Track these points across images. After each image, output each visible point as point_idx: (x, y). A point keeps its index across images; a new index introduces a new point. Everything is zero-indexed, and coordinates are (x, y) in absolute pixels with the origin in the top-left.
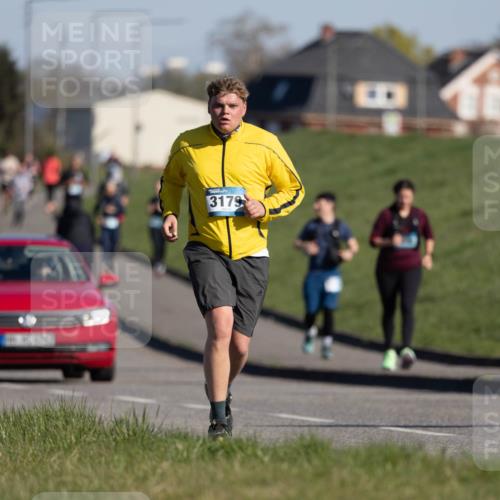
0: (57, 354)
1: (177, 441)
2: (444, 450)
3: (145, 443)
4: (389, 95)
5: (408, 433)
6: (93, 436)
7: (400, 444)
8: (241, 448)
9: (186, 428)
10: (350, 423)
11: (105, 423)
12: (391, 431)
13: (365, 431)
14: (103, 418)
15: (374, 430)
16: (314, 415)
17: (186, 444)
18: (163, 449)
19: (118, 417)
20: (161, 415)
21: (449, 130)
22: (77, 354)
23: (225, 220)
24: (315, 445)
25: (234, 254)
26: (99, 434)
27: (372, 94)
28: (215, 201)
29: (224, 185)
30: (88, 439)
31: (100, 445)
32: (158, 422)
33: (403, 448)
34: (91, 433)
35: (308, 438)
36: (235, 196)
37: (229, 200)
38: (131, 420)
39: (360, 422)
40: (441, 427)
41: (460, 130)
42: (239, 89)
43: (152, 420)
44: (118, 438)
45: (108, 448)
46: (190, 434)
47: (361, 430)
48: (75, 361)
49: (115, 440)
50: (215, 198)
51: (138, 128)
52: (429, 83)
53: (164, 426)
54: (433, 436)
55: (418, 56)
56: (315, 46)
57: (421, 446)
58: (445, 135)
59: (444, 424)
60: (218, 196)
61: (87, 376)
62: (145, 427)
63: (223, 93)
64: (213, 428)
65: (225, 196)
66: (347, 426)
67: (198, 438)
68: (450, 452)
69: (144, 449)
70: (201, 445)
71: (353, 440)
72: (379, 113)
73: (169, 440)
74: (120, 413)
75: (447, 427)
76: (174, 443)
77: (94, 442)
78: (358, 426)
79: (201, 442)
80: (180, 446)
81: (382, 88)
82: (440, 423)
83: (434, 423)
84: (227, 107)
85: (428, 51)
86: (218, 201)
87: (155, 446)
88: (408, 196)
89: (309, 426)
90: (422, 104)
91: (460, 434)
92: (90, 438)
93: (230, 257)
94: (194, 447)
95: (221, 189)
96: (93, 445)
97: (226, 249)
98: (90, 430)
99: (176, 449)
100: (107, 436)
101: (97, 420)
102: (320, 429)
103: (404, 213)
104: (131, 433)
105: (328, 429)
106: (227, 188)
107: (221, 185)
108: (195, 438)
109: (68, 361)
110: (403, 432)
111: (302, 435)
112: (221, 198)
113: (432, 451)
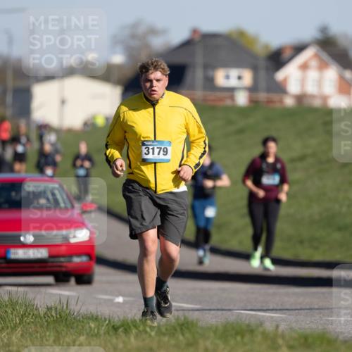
0: (50, 264)
1: (90, 321)
2: (277, 327)
3: (68, 323)
4: (240, 78)
5: (252, 315)
6: (32, 318)
7: (247, 322)
8: (135, 326)
9: (97, 312)
10: (212, 308)
11: (40, 309)
12: (242, 313)
13: (222, 314)
14: (38, 306)
15: (229, 313)
16: (187, 303)
17: (97, 323)
18: (80, 327)
19: (49, 305)
20: (80, 303)
21: (281, 101)
22: (65, 264)
23: (153, 165)
24: (187, 323)
25: (158, 190)
26: (36, 318)
27: (227, 77)
28: (148, 151)
29: (155, 139)
30: (28, 321)
31: (36, 325)
32: (77, 308)
33: (248, 325)
34: (30, 316)
35: (183, 318)
36: (163, 147)
37: (158, 150)
38: (59, 307)
39: (219, 307)
40: (276, 310)
41: (289, 102)
42: (163, 69)
43: (72, 306)
44: (49, 320)
45: (41, 326)
46: (100, 317)
47: (220, 313)
48: (64, 269)
49: (47, 321)
50: (149, 149)
51: (63, 102)
52: (267, 69)
53: (81, 311)
54: (270, 316)
55: (259, 50)
56: (187, 44)
57: (261, 324)
58: (278, 105)
59: (278, 308)
60: (150, 147)
61: (73, 280)
62: (68, 312)
63: (150, 72)
64: (144, 314)
65: (156, 147)
66: (210, 310)
67: (105, 320)
68: (282, 327)
69: (67, 327)
70: (107, 325)
71: (214, 320)
72: (231, 90)
73: (85, 321)
74: (51, 303)
75: (280, 310)
76: (89, 323)
77: (33, 322)
78: (218, 310)
79: (107, 322)
80: (93, 326)
81: (234, 73)
82: (276, 307)
83: (271, 308)
84: (154, 81)
85: (267, 47)
86: (151, 151)
87: (75, 325)
88: (272, 147)
89: (183, 310)
90: (263, 84)
91: (290, 315)
92: (30, 319)
93: (155, 192)
94: (103, 326)
95: (153, 142)
96: (32, 324)
97: (153, 186)
98: (29, 314)
99: (90, 327)
100: (41, 318)
101: (35, 307)
102: (191, 312)
103: (271, 160)
104: (58, 316)
105: (197, 313)
106: (157, 141)
107: (153, 139)
108: (103, 319)
109: (58, 269)
110: (249, 314)
111: (178, 316)
112: (153, 149)
113: (269, 327)
